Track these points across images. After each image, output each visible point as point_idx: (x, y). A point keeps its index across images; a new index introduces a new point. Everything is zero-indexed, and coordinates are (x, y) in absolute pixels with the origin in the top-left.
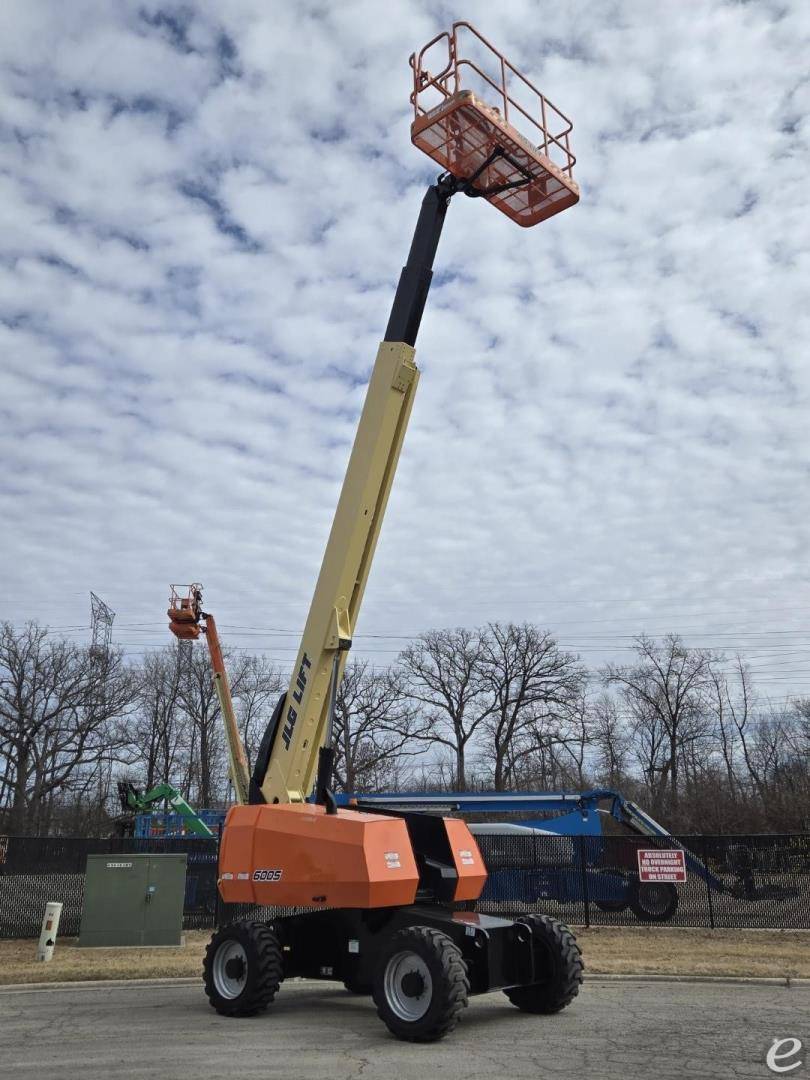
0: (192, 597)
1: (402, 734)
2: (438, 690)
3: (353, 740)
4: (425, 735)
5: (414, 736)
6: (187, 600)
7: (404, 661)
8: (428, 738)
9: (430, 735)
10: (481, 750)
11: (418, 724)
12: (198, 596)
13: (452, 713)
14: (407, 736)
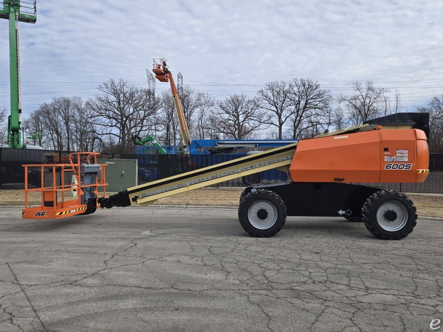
0: (162, 64)
1: (259, 122)
2: (273, 105)
3: (241, 124)
4: (267, 122)
5: (263, 122)
6: (160, 65)
7: (260, 94)
8: (268, 123)
9: (269, 122)
10: (289, 128)
11: (265, 118)
12: (164, 64)
13: (277, 114)
14: (261, 123)
